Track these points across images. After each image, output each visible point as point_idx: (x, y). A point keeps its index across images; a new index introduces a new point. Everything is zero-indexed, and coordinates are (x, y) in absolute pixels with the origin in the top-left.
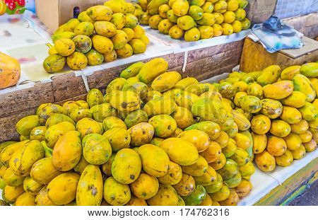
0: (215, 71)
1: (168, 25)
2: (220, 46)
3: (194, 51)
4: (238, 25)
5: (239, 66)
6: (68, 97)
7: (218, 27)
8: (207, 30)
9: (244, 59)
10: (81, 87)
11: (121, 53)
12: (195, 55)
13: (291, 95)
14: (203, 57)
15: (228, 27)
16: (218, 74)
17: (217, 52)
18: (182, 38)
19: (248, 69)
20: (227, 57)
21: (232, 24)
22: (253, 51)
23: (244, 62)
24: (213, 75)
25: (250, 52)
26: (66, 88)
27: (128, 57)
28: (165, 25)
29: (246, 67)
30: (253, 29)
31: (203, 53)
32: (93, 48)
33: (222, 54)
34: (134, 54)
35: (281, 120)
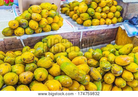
0: (100, 42)
1: (77, 16)
2: (103, 30)
3: (87, 32)
4: (115, 20)
5: (115, 41)
6: (13, 49)
7: (102, 20)
8: (96, 21)
9: (117, 38)
10: (20, 45)
11: (44, 29)
12: (87, 34)
13: (129, 65)
14: (92, 35)
15: (108, 21)
16: (102, 44)
17: (101, 33)
18: (82, 24)
19: (119, 43)
20: (108, 36)
21: (111, 19)
22: (122, 34)
23: (117, 39)
24: (99, 44)
25: (121, 35)
26: (11, 44)
27: (47, 32)
28: (75, 17)
29: (118, 42)
30: (124, 22)
31: (92, 33)
32: (28, 26)
33: (105, 34)
34: (51, 31)
35: (122, 77)
